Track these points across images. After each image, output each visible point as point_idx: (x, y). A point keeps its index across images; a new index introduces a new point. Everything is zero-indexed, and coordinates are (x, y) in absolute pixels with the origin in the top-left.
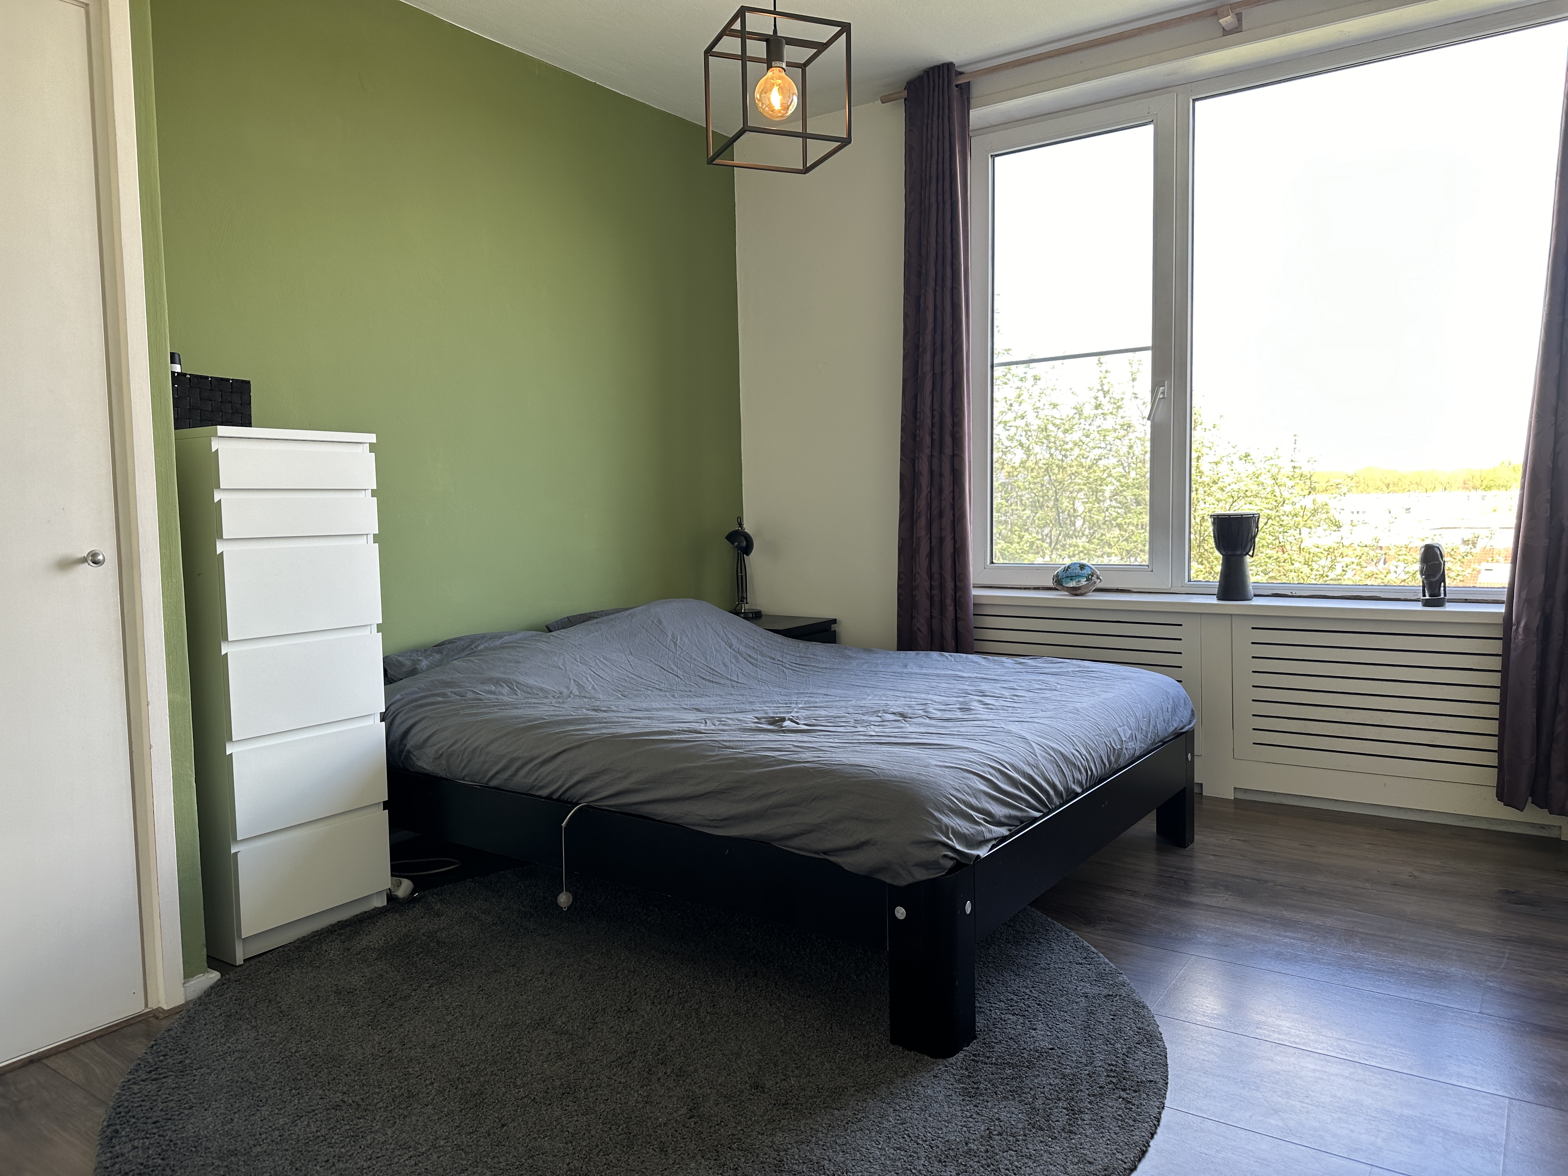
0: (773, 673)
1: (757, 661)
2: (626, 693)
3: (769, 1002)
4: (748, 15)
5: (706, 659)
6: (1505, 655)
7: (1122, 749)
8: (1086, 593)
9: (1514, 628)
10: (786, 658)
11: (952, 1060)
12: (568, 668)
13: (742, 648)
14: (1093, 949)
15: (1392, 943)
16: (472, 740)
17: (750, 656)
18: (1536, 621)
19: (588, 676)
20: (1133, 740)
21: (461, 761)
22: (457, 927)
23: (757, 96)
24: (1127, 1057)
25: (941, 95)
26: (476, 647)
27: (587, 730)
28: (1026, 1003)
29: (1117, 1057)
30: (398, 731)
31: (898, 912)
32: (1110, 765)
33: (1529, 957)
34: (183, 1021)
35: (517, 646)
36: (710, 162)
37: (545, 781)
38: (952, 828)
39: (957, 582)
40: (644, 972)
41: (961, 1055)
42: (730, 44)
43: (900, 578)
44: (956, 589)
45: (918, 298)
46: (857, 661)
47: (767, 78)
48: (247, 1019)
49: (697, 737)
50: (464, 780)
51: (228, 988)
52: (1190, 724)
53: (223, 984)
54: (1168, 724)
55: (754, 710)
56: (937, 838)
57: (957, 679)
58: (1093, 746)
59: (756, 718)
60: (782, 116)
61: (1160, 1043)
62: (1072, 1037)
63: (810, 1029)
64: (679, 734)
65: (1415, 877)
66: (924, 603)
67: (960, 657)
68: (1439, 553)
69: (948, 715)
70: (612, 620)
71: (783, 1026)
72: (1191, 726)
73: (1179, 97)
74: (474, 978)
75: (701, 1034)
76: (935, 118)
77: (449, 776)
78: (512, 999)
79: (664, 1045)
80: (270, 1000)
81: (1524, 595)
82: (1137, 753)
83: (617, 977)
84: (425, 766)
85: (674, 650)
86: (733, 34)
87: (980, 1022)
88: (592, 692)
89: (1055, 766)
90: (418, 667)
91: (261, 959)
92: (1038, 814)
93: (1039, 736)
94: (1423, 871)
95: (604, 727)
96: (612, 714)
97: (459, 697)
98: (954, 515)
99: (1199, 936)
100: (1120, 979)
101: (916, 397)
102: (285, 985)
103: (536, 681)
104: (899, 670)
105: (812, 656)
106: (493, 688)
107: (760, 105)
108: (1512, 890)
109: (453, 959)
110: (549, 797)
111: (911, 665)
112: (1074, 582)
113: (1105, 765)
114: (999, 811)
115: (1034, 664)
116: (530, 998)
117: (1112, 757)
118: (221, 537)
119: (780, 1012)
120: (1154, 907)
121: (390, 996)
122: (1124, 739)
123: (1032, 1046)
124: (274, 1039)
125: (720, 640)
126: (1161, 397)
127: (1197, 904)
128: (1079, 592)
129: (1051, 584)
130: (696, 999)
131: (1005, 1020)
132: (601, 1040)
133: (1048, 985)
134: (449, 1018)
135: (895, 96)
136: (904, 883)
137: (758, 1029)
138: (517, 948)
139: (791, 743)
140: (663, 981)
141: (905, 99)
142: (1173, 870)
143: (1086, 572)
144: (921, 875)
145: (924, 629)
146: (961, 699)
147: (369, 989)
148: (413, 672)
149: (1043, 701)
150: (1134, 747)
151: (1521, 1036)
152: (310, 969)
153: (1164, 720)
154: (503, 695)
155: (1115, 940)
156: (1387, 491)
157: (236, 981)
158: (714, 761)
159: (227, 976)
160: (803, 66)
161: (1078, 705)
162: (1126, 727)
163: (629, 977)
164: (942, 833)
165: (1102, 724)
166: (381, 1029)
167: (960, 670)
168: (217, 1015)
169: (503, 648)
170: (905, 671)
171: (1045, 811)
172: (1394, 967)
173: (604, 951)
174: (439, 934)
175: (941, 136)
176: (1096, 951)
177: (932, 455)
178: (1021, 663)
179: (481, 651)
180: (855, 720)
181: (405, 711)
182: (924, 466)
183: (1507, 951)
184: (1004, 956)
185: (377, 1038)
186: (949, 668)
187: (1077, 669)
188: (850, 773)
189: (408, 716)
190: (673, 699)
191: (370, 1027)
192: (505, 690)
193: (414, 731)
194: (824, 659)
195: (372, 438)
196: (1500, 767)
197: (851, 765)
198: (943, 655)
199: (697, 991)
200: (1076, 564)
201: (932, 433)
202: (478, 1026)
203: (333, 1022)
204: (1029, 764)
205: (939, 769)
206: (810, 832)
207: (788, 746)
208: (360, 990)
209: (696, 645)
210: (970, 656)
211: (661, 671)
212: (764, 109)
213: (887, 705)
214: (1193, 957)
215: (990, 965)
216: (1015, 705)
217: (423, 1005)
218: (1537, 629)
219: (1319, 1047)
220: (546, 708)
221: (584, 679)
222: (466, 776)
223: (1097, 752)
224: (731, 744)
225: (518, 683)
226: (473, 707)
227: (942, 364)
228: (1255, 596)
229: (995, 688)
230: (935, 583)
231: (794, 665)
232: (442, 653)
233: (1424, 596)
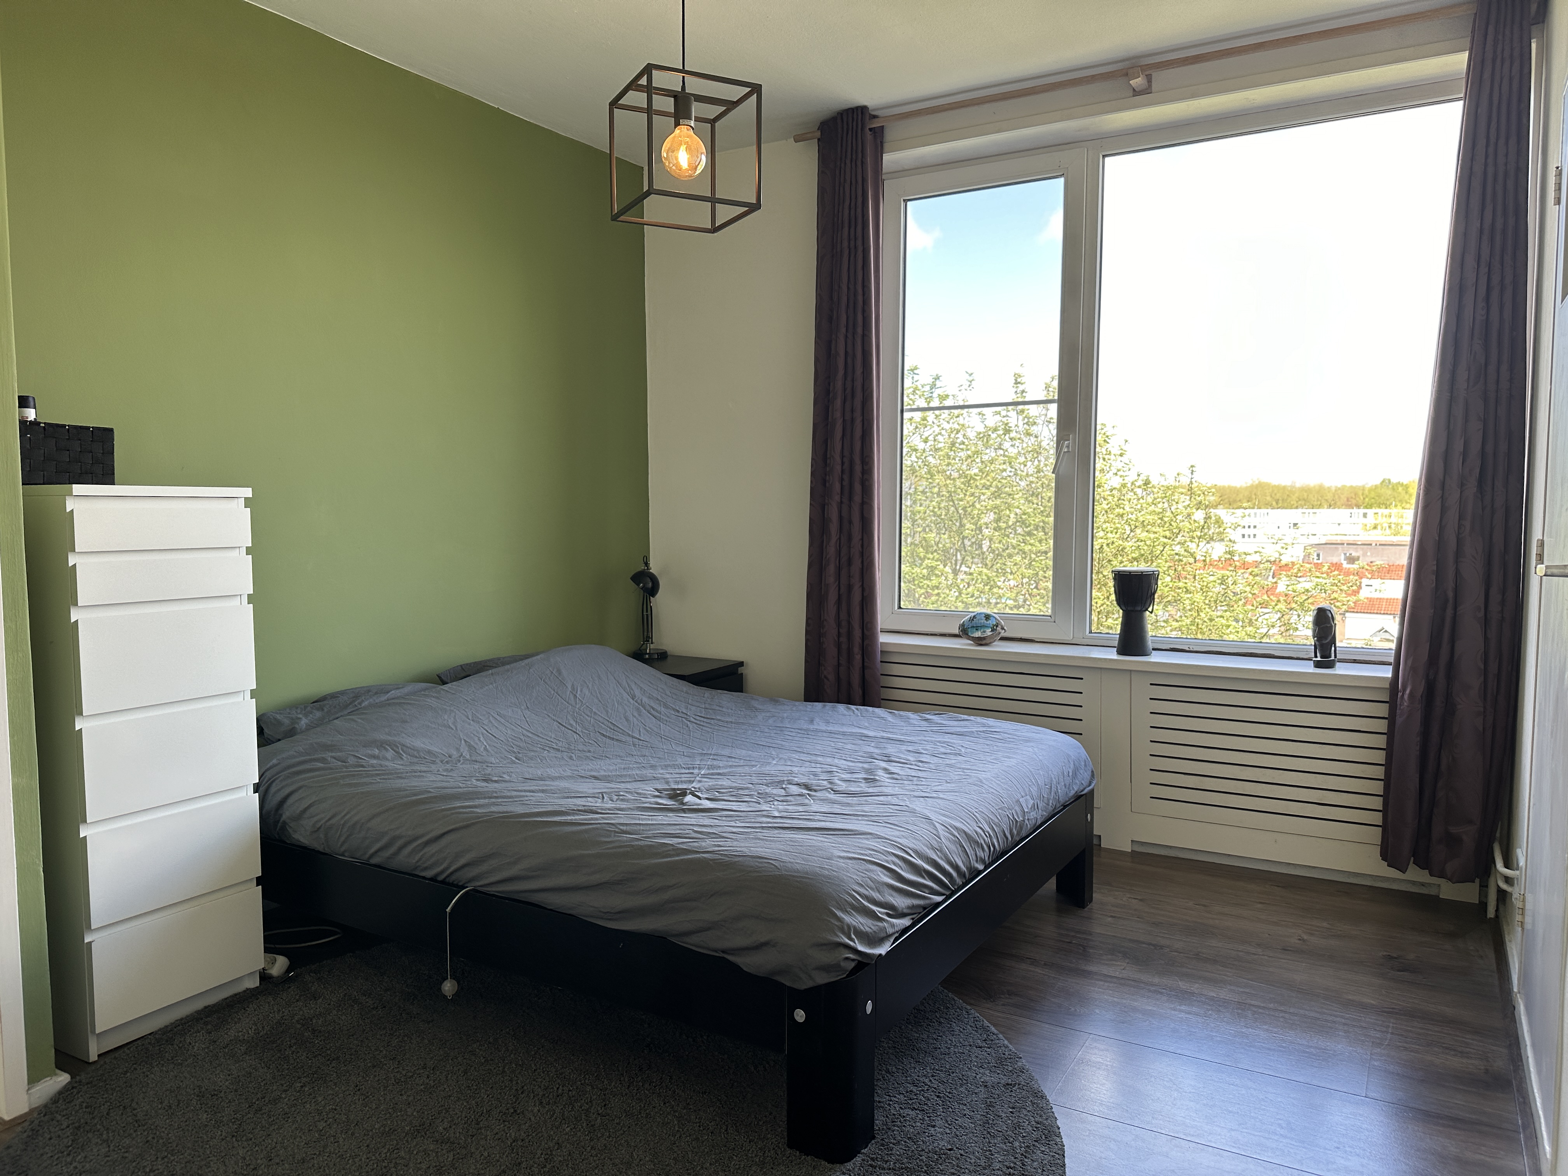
0: (677, 729)
1: (660, 713)
2: (520, 755)
3: (664, 1100)
4: (655, 73)
5: (607, 712)
6: (1391, 718)
7: (1024, 821)
8: (990, 643)
9: (1400, 694)
10: (690, 710)
11: (849, 1165)
12: (459, 727)
13: (645, 700)
14: (993, 1029)
15: (1282, 1017)
16: (352, 813)
17: (653, 709)
18: (1421, 688)
19: (481, 736)
20: (1035, 809)
21: (340, 836)
22: (335, 1012)
23: (664, 154)
24: (1026, 1157)
25: (854, 137)
26: (360, 704)
27: (475, 807)
28: (926, 1095)
29: (1015, 1158)
30: (273, 801)
31: (798, 1015)
32: (1012, 838)
33: (1410, 1031)
34: (25, 1135)
35: (404, 703)
36: (615, 218)
37: (429, 863)
38: (855, 927)
39: (865, 631)
40: (533, 1065)
41: (858, 1159)
42: (637, 98)
43: (808, 624)
44: (864, 637)
45: (829, 342)
46: (763, 714)
47: (675, 137)
48: (98, 1131)
49: (592, 819)
50: (343, 855)
51: (78, 1093)
52: (1090, 785)
53: (73, 1088)
54: (1069, 788)
55: (655, 778)
56: (838, 940)
57: (863, 738)
58: (997, 820)
59: (657, 790)
60: (690, 176)
61: (1058, 1140)
62: (971, 1135)
63: (705, 1131)
64: (573, 814)
65: (1304, 940)
66: (831, 651)
67: (867, 711)
68: (1330, 615)
69: (853, 788)
70: (508, 671)
71: (677, 1129)
72: (1090, 788)
73: (1089, 152)
74: (350, 1075)
75: (591, 1140)
76: (848, 162)
77: (327, 851)
78: (390, 1100)
79: (551, 1155)
80: (124, 1107)
81: (1410, 662)
82: (1039, 822)
83: (504, 1072)
84: (302, 840)
85: (573, 703)
86: (640, 88)
87: (879, 1122)
88: (484, 753)
89: (958, 846)
90: (296, 726)
91: (117, 1055)
92: (939, 899)
93: (944, 815)
94: (1312, 934)
95: (494, 804)
96: (504, 785)
97: (340, 763)
98: (862, 562)
99: (1097, 1011)
100: (1020, 1064)
101: (826, 442)
102: (143, 1087)
103: (424, 743)
104: (805, 727)
105: (718, 708)
106: (376, 752)
107: (667, 164)
108: (1395, 955)
109: (329, 1052)
110: (433, 879)
111: (817, 720)
112: (980, 633)
113: (1007, 838)
114: (901, 902)
115: (940, 722)
116: (411, 1098)
117: (1014, 830)
118: (76, 604)
119: (675, 1112)
120: (1054, 978)
121: (258, 1099)
122: (1026, 810)
123: (930, 1147)
124: (126, 1155)
125: (622, 691)
126: (1066, 450)
127: (1096, 973)
128: (984, 642)
129: (957, 631)
130: (587, 1098)
131: (904, 1117)
132: (485, 1149)
133: (949, 1073)
134: (321, 1125)
135: (809, 135)
136: (803, 987)
137: (650, 1133)
138: (398, 1037)
139: (691, 827)
140: (552, 1077)
141: (819, 140)
142: (1073, 934)
143: (992, 622)
144: (822, 979)
145: (832, 677)
146: (866, 766)
147: (236, 1091)
148: (291, 733)
149: (947, 769)
150: (1036, 816)
151: (1405, 1123)
152: (172, 1066)
153: (1065, 785)
154: (387, 759)
155: (1014, 1017)
156: (1276, 506)
157: (88, 1084)
158: (608, 849)
159: (78, 1078)
160: (713, 122)
161: (982, 776)
162: (1028, 797)
163: (517, 1072)
164: (844, 933)
165: (1005, 796)
166: (247, 1140)
167: (866, 728)
168: (64, 1126)
169: (389, 705)
170: (811, 727)
171: (948, 893)
172: (1284, 1045)
173: (491, 1040)
174: (314, 1021)
175: (854, 182)
176: (996, 1031)
177: (841, 502)
178: (926, 720)
179: (365, 708)
180: (759, 793)
181: (281, 778)
182: (833, 513)
183: (1391, 1025)
184: (905, 1040)
185: (241, 1152)
186: (855, 724)
187: (981, 729)
188: (752, 867)
189: (284, 783)
190: (571, 762)
191: (234, 1139)
192: (390, 754)
193: (290, 801)
194: (730, 711)
195: (248, 492)
196: (1384, 827)
197: (752, 857)
198: (850, 709)
199: (588, 1088)
200: (981, 613)
201: (842, 479)
202: (353, 1134)
203: (194, 1132)
204: (933, 848)
205: (842, 861)
206: (709, 929)
207: (687, 831)
208: (225, 1092)
209: (597, 698)
210: (877, 710)
211: (559, 727)
212: (671, 168)
213: (791, 772)
214: (1091, 1036)
215: (891, 1051)
216: (920, 774)
217: (293, 1109)
218: (1421, 697)
219: (1213, 1140)
220: (433, 778)
221: (476, 739)
222: (345, 851)
223: (999, 826)
224: (628, 828)
225: (404, 746)
226: (354, 776)
227: (852, 411)
228: (1154, 649)
229: (901, 752)
230: (843, 631)
231: (698, 718)
232: (323, 710)
233: (1316, 657)
